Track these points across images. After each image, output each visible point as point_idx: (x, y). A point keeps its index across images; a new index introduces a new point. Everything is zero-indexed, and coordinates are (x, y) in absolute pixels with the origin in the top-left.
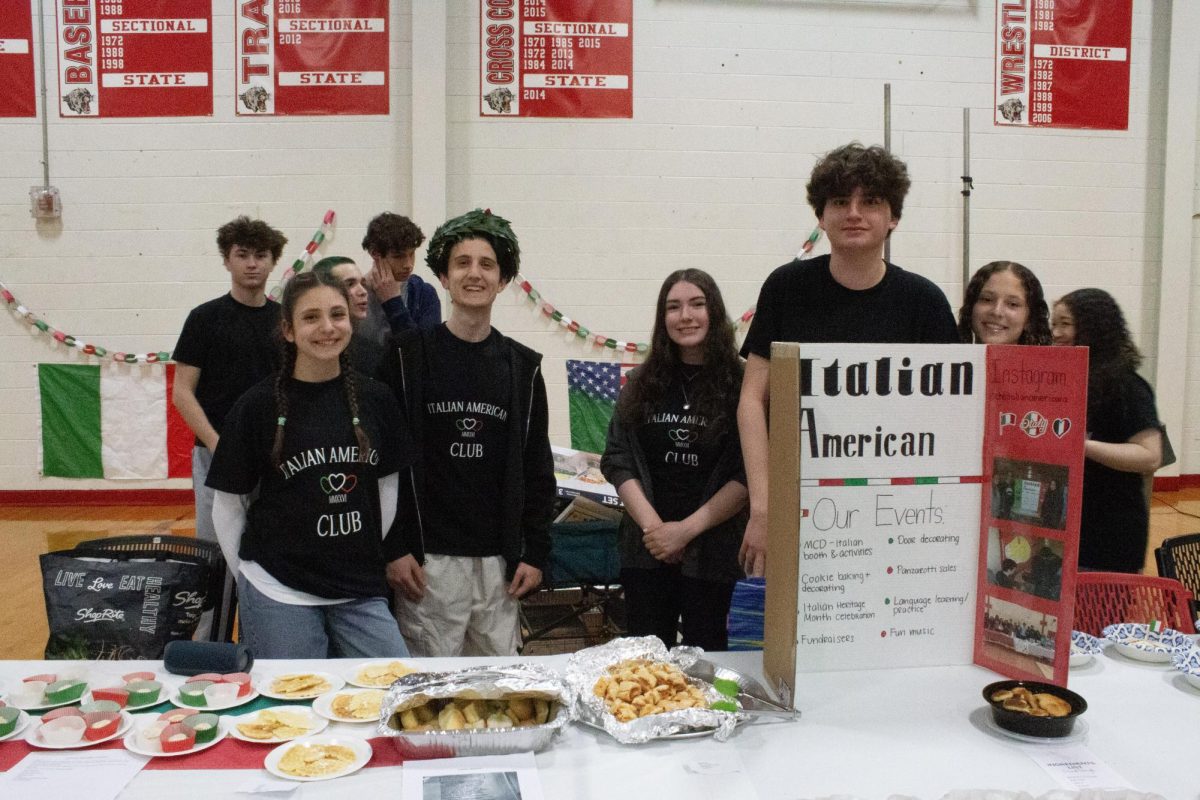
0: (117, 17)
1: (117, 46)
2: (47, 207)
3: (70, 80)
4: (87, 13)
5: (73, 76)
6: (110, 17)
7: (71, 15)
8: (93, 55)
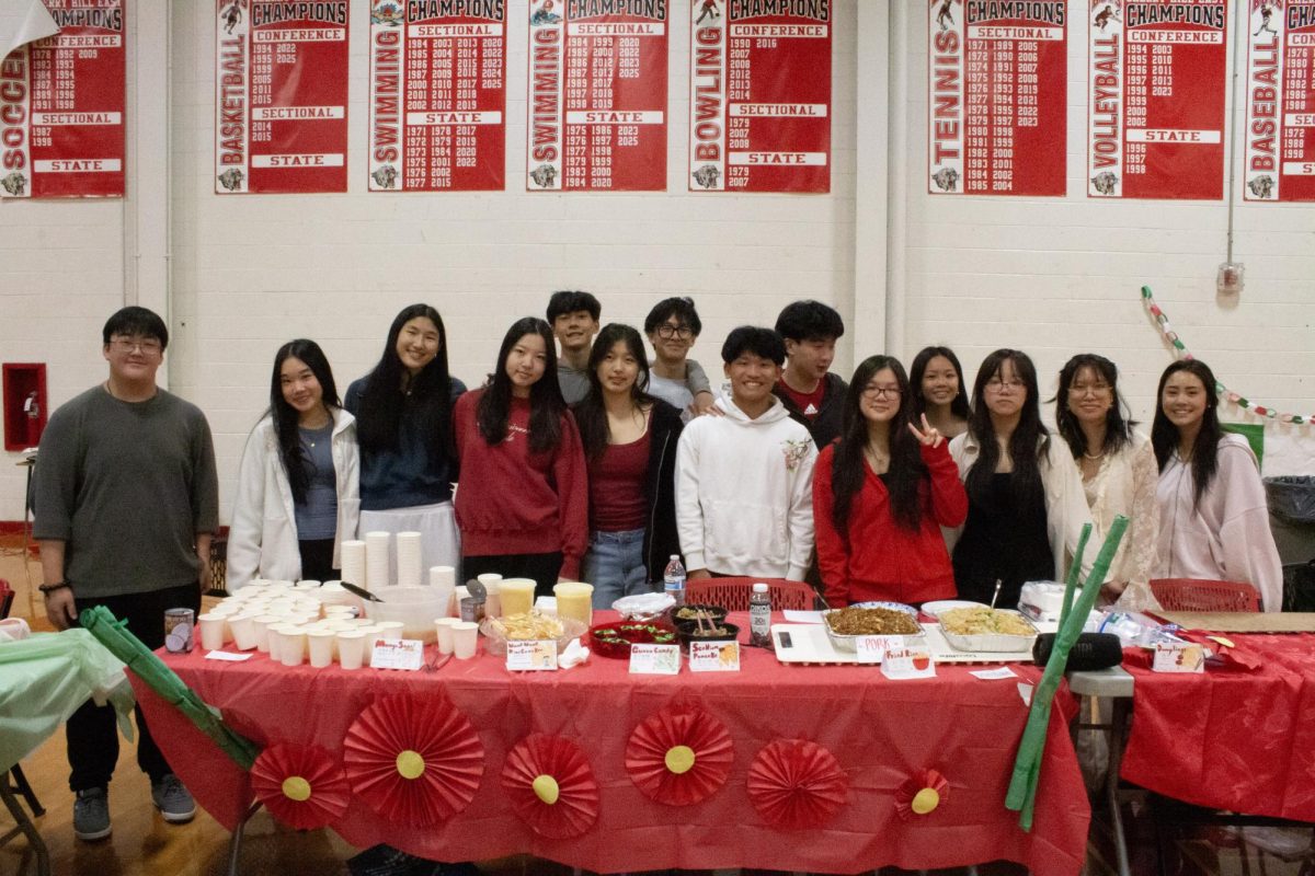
0: (1300, 111)
1: (1299, 138)
2: (1229, 279)
3: (1254, 167)
4: (1273, 108)
5: (1257, 164)
6: (1295, 111)
7: (1260, 109)
8: (1276, 145)
